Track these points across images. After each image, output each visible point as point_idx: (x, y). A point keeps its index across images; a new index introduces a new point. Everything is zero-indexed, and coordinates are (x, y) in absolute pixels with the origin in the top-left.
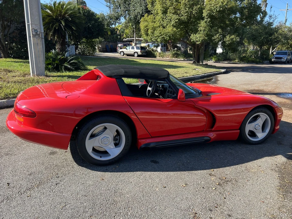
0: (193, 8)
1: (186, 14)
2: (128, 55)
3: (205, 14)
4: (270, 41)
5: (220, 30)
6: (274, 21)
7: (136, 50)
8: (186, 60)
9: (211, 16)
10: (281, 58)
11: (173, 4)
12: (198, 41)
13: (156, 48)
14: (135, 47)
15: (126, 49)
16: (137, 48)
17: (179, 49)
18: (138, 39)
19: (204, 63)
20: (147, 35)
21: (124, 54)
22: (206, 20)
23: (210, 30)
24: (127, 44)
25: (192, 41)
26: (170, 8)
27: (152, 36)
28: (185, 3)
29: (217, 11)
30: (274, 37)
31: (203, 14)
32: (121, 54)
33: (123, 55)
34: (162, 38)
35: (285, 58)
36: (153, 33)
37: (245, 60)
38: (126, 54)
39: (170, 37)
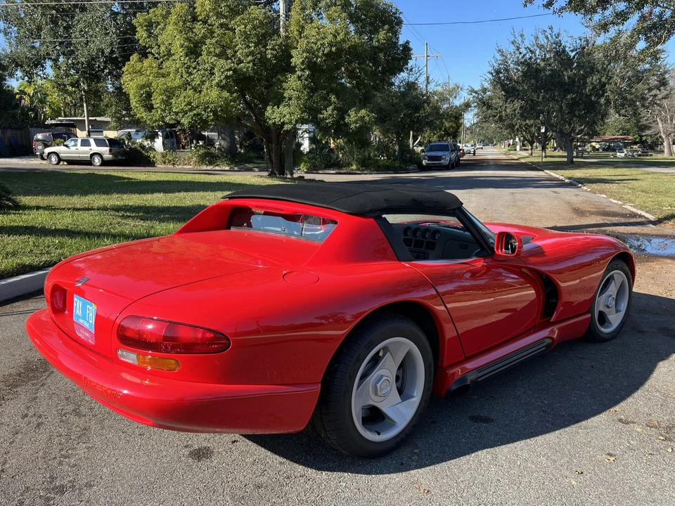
0: (266, 45)
1: (250, 58)
2: (71, 162)
3: (297, 59)
4: (417, 122)
5: (333, 98)
6: (416, 79)
7: (94, 148)
8: (236, 168)
9: (311, 65)
10: (439, 158)
11: (212, 32)
12: (287, 123)
13: (149, 142)
14: (92, 141)
15: (66, 146)
16: (99, 143)
17: (210, 142)
18: (94, 118)
19: (295, 176)
20: (150, 108)
21: (60, 160)
22: (299, 73)
23: (310, 97)
24: (64, 133)
25: (271, 122)
26: (208, 41)
27: (164, 110)
28: (245, 32)
29: (323, 54)
30: (425, 113)
31: (293, 60)
32: (51, 161)
33: (58, 164)
34: (194, 115)
35: (447, 157)
36: (167, 103)
37: (371, 164)
38: (64, 161)
39: (215, 112)
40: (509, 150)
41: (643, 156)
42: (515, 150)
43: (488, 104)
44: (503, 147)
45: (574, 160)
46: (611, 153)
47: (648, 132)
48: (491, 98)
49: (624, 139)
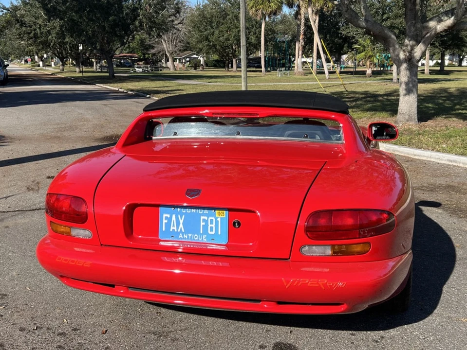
40: (33, 66)
41: (155, 71)
42: (39, 66)
43: (22, 21)
44: (23, 62)
45: (115, 75)
46: (131, 69)
47: (153, 51)
48: (22, 16)
49: (131, 57)
